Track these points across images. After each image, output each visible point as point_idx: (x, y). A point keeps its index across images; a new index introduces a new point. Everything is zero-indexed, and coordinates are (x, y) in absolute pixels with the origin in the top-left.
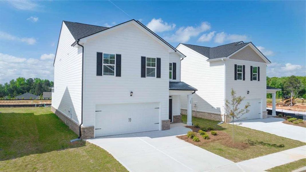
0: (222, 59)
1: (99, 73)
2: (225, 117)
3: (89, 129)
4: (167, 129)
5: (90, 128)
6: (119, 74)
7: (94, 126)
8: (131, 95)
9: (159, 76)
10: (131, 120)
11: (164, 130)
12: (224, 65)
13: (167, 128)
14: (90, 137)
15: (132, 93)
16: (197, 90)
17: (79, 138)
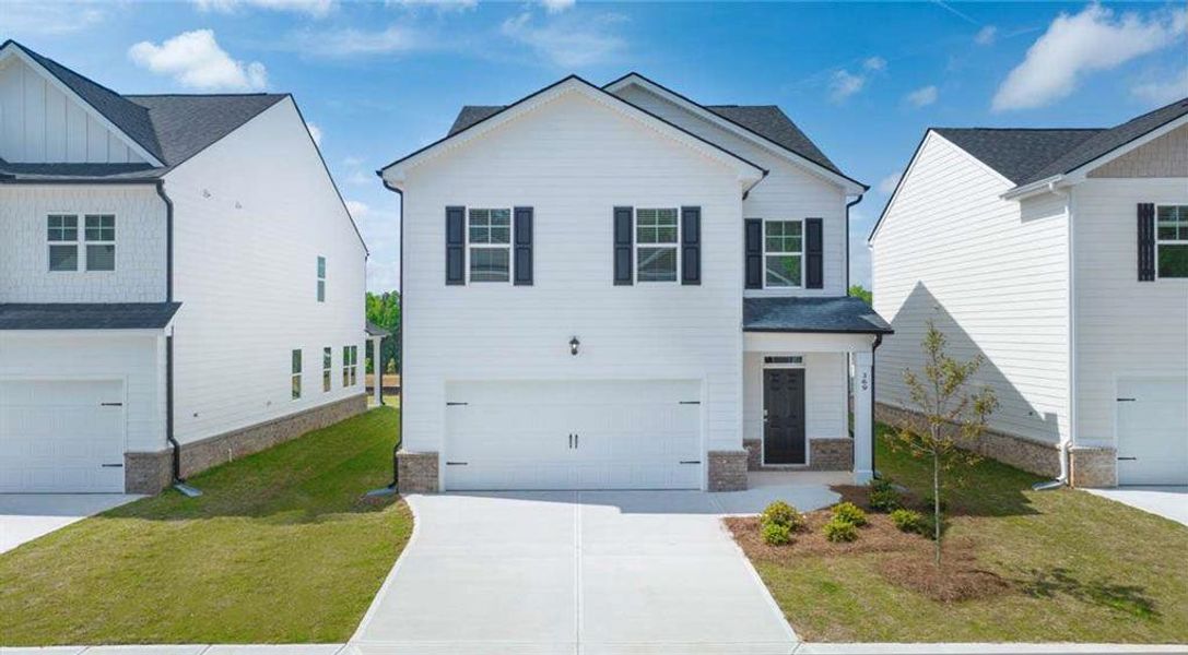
0: (1051, 186)
1: (454, 277)
2: (1072, 461)
3: (420, 461)
4: (731, 486)
5: (423, 458)
6: (525, 277)
7: (440, 451)
8: (574, 352)
9: (692, 276)
10: (576, 443)
11: (720, 490)
12: (1063, 212)
13: (731, 482)
14: (423, 489)
15: (575, 341)
16: (892, 332)
17: (390, 486)
